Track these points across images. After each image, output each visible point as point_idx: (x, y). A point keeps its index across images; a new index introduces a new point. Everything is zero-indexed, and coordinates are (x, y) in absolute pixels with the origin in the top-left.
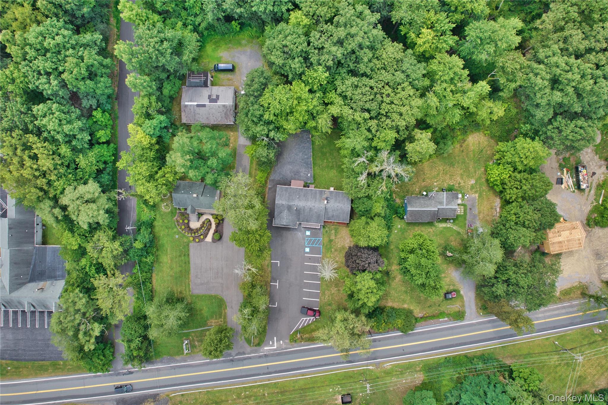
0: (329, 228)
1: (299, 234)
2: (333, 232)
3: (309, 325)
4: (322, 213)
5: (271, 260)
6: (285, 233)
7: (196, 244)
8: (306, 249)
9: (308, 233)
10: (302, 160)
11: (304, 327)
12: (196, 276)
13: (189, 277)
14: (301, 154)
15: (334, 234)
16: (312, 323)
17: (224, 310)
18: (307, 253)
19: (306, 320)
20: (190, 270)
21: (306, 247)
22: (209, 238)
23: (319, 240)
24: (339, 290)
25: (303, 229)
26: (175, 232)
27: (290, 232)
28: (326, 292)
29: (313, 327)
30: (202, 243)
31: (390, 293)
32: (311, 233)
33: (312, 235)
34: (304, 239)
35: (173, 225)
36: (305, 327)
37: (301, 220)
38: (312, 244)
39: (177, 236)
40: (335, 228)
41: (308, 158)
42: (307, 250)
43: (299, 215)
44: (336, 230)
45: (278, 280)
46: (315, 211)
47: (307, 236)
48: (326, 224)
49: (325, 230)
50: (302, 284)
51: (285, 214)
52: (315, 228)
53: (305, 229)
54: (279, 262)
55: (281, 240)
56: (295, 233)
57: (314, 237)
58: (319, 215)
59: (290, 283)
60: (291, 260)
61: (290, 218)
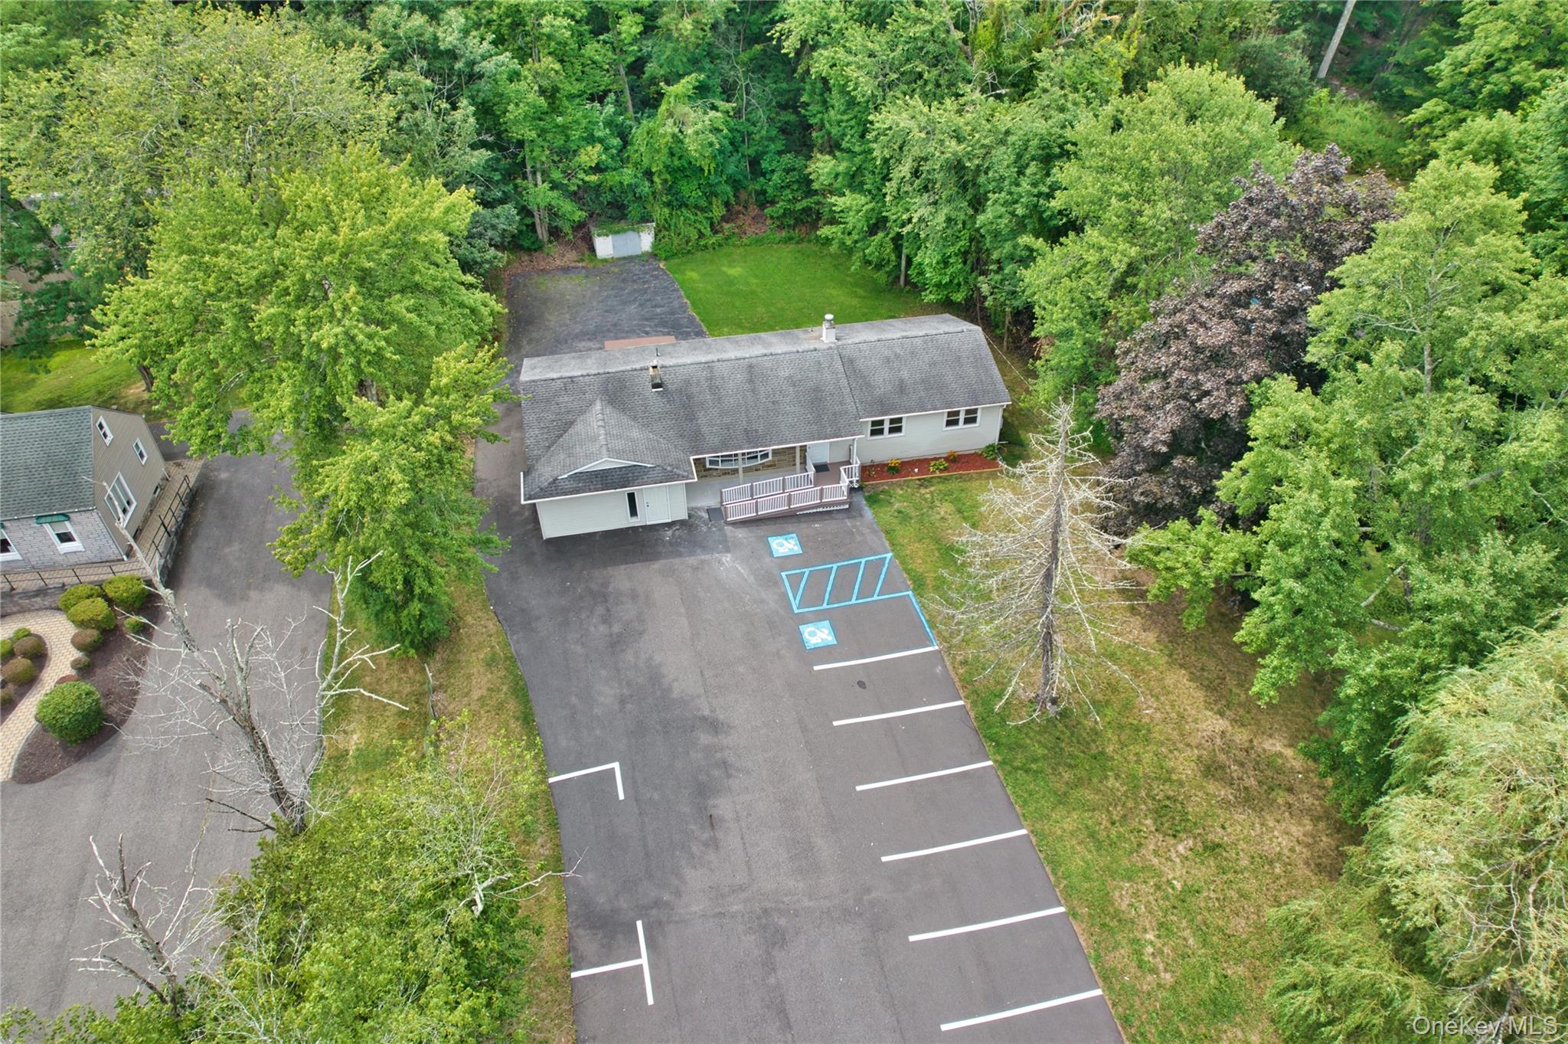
0: (907, 498)
1: (728, 565)
2: (944, 509)
4: (827, 376)
5: (547, 771)
6: (623, 578)
8: (806, 630)
9: (785, 545)
10: (646, 320)
15: (953, 520)
18: (824, 653)
21: (804, 619)
23: (874, 568)
24: (1213, 848)
25: (741, 533)
27: (657, 565)
28: (1122, 900)
32: (802, 545)
33: (813, 551)
34: (776, 582)
37: (712, 440)
38: (843, 589)
40: (947, 494)
42: (818, 635)
43: (691, 418)
44: (957, 502)
45: (639, 924)
46: (785, 373)
47: (786, 561)
48: (883, 484)
49: (887, 514)
50: (873, 895)
51: (597, 419)
52: (823, 514)
53: (760, 531)
54: (616, 766)
55: (606, 620)
56: (692, 561)
57: (836, 558)
58: (817, 389)
59: (765, 911)
60: (715, 726)
61: (635, 434)
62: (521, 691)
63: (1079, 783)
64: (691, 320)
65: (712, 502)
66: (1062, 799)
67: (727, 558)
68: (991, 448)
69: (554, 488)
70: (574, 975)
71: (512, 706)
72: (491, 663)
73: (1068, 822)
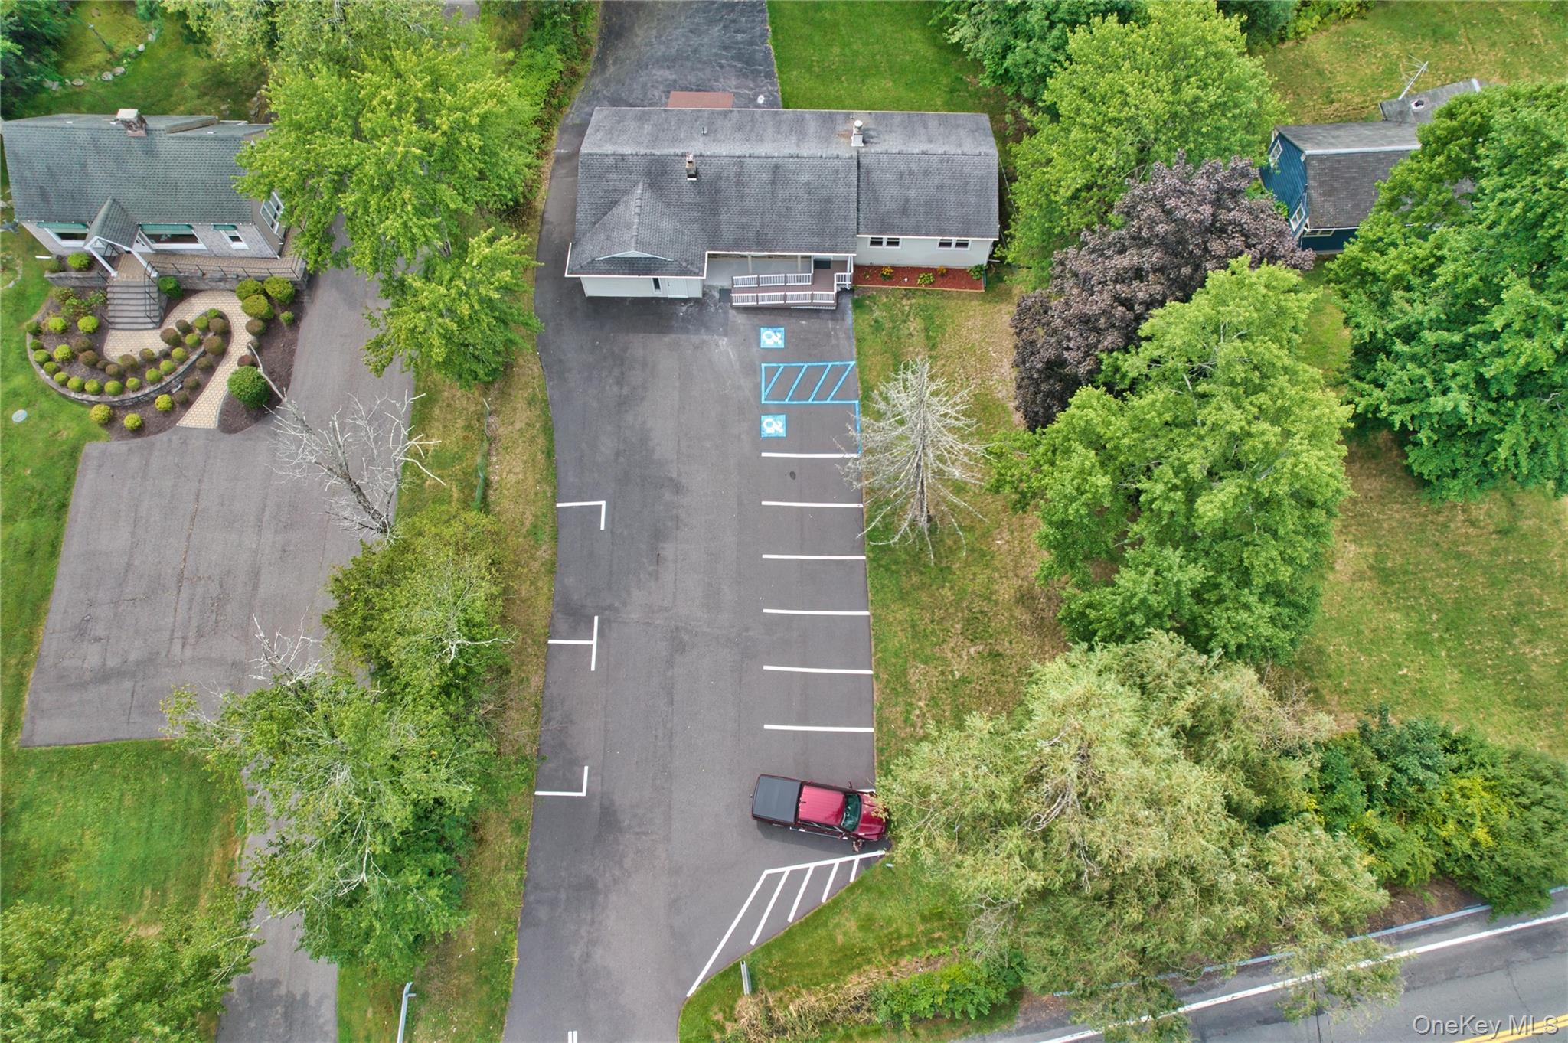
0: (888, 307)
1: (722, 348)
2: (915, 325)
3: (816, 918)
4: (841, 187)
5: (556, 498)
6: (642, 346)
7: (119, 447)
8: (766, 420)
9: (772, 338)
10: (725, 48)
11: (782, 941)
12: (81, 631)
13: (30, 640)
14: (716, 30)
15: (919, 338)
16: (835, 904)
17: (226, 840)
18: (775, 443)
19: (796, 877)
20: (46, 595)
21: (767, 411)
22: (205, 412)
23: (837, 372)
24: (995, 656)
25: (741, 319)
26: (15, 394)
27: (668, 339)
28: (915, 673)
29: (847, 928)
30: (163, 437)
31: (1320, 651)
32: (786, 340)
33: (795, 348)
34: (751, 370)
35: (13, 359)
36: (790, 934)
37: (728, 237)
38: (802, 392)
39: (19, 416)
40: (923, 309)
41: (751, 43)
42: (774, 426)
43: (715, 213)
44: (929, 319)
45: (596, 618)
46: (804, 178)
47: (771, 354)
48: (872, 289)
49: (866, 321)
50: (751, 633)
51: (636, 204)
52: (813, 312)
53: (756, 319)
54: (603, 503)
55: (619, 383)
56: (695, 339)
57: (811, 358)
58: (828, 200)
59: (677, 628)
60: (677, 488)
61: (665, 224)
62: (548, 430)
63: (922, 587)
64: (767, 54)
65: (724, 283)
66: (903, 596)
67: (723, 342)
68: (979, 268)
69: (592, 268)
70: (550, 642)
71: (541, 441)
72: (530, 402)
73: (901, 613)
